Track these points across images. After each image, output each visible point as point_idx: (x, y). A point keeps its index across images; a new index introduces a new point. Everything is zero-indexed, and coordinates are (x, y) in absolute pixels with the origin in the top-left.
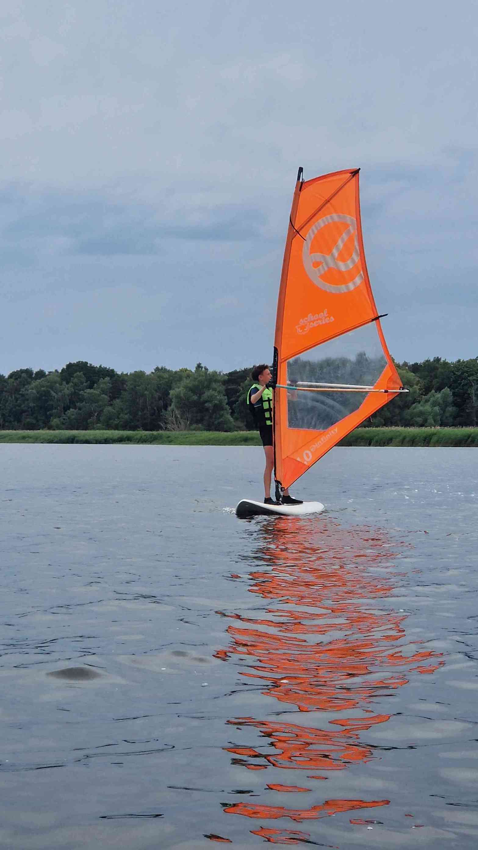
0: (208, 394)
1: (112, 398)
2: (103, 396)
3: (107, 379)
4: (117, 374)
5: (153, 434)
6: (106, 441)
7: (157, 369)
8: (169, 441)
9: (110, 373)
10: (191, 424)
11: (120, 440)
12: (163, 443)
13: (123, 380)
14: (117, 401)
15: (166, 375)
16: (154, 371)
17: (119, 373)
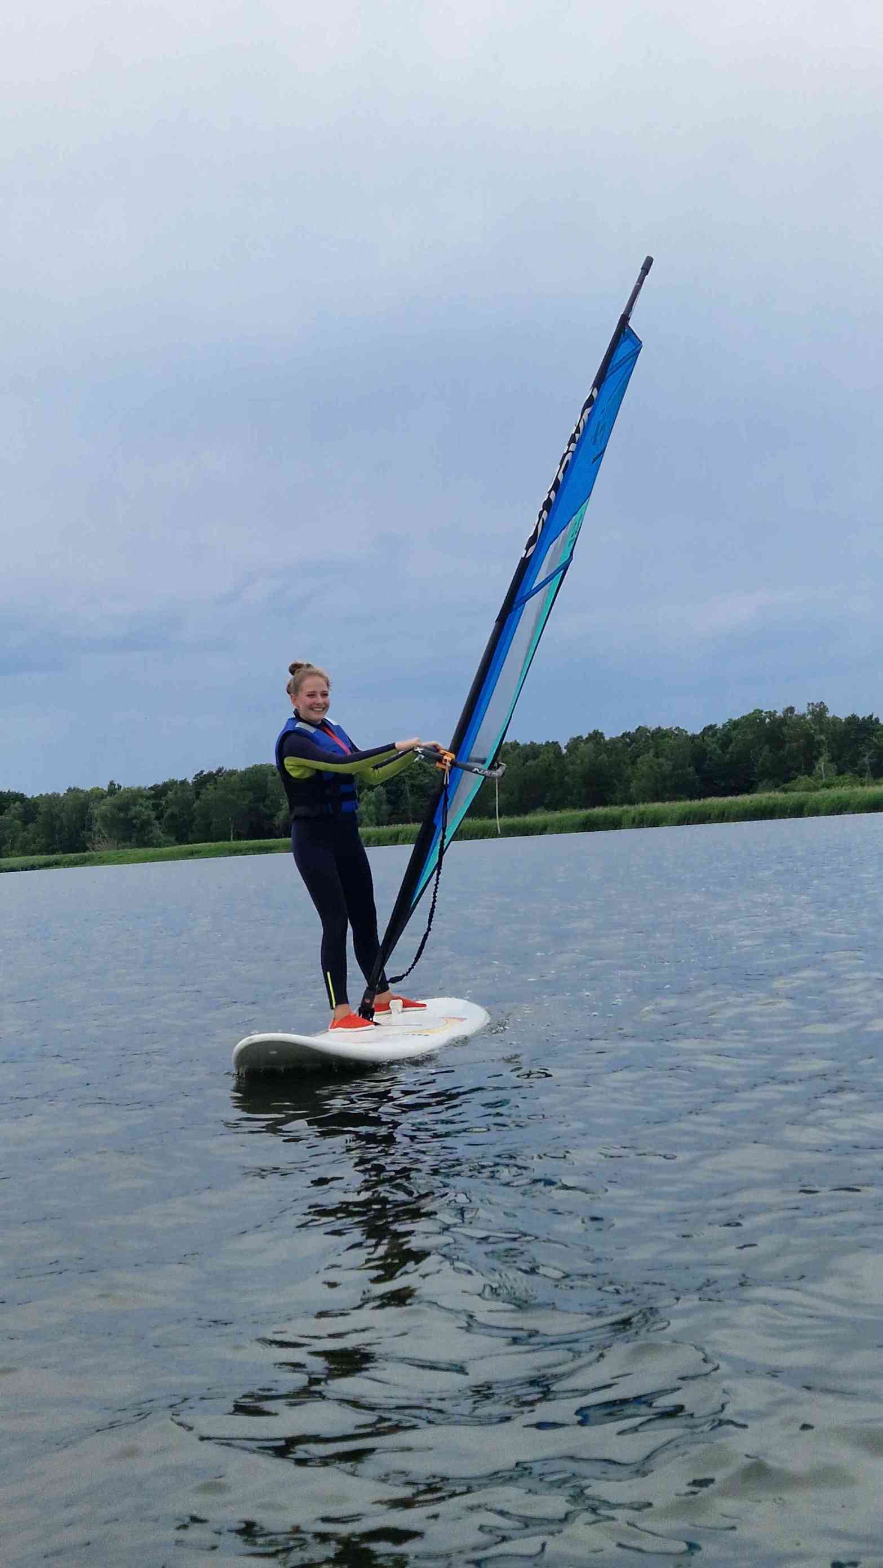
0: (135, 810)
1: (26, 823)
2: (16, 821)
3: (18, 804)
4: (27, 798)
5: (83, 856)
6: (33, 868)
7: (69, 790)
8: (103, 862)
9: (19, 798)
10: (119, 843)
11: (47, 865)
12: (96, 864)
13: (35, 803)
14: (31, 826)
15: (82, 795)
16: (66, 792)
17: (29, 797)
